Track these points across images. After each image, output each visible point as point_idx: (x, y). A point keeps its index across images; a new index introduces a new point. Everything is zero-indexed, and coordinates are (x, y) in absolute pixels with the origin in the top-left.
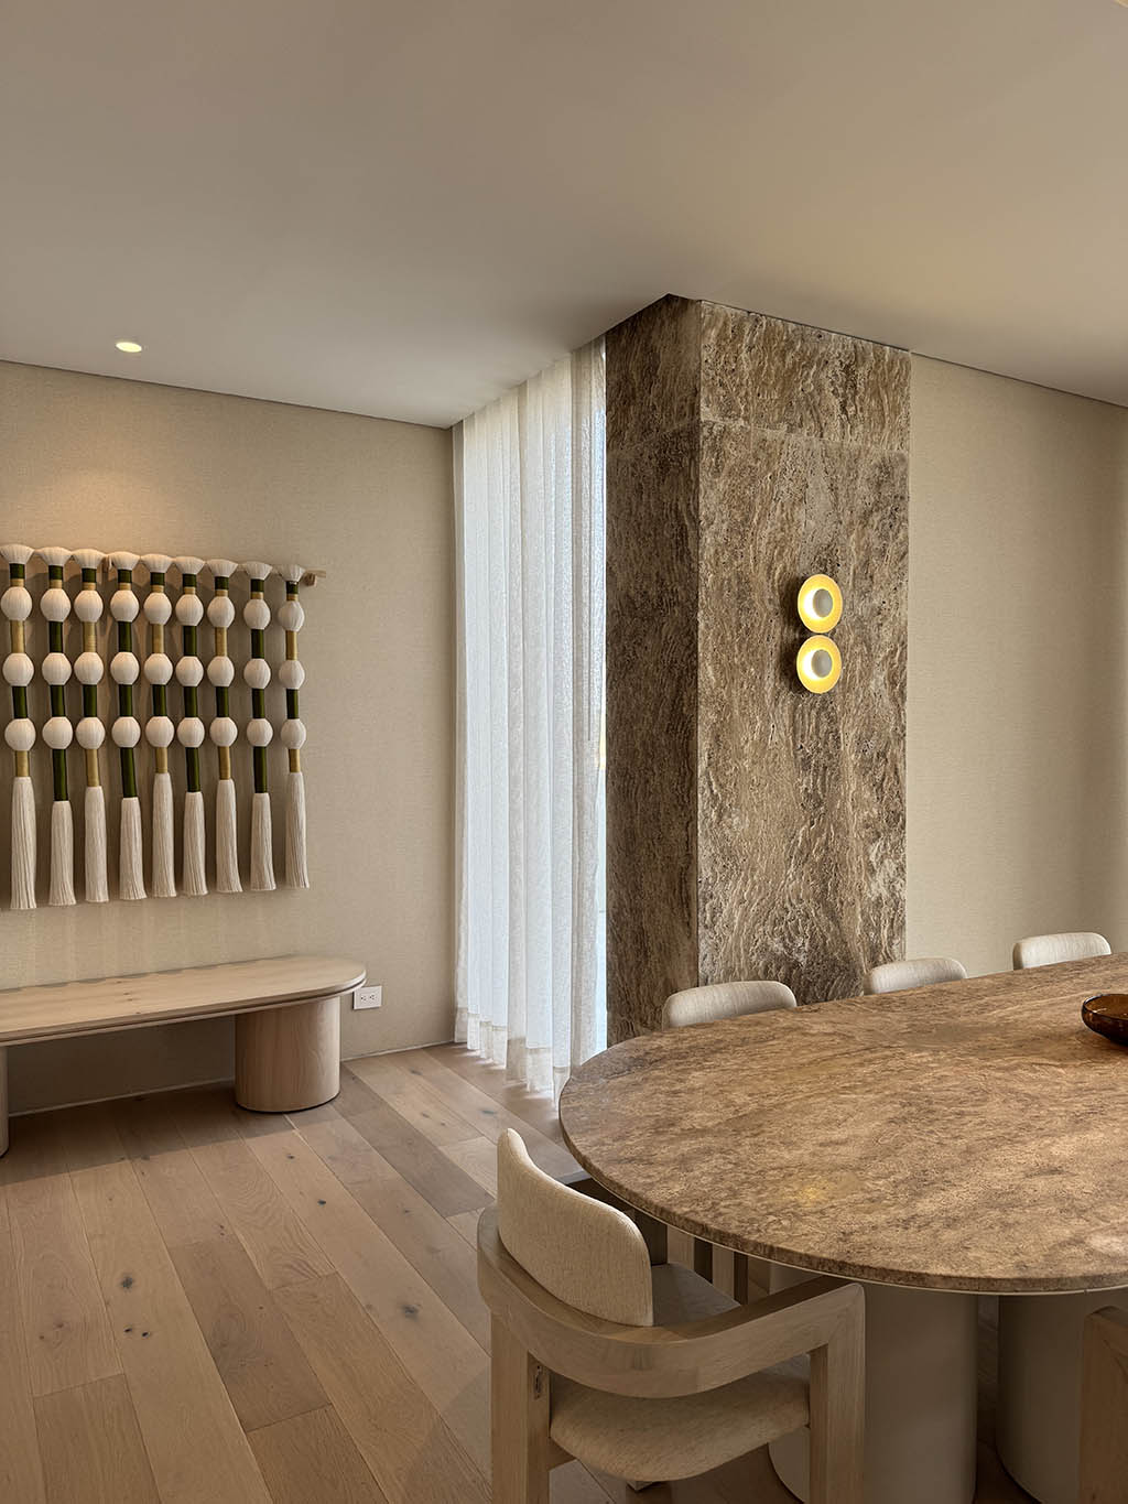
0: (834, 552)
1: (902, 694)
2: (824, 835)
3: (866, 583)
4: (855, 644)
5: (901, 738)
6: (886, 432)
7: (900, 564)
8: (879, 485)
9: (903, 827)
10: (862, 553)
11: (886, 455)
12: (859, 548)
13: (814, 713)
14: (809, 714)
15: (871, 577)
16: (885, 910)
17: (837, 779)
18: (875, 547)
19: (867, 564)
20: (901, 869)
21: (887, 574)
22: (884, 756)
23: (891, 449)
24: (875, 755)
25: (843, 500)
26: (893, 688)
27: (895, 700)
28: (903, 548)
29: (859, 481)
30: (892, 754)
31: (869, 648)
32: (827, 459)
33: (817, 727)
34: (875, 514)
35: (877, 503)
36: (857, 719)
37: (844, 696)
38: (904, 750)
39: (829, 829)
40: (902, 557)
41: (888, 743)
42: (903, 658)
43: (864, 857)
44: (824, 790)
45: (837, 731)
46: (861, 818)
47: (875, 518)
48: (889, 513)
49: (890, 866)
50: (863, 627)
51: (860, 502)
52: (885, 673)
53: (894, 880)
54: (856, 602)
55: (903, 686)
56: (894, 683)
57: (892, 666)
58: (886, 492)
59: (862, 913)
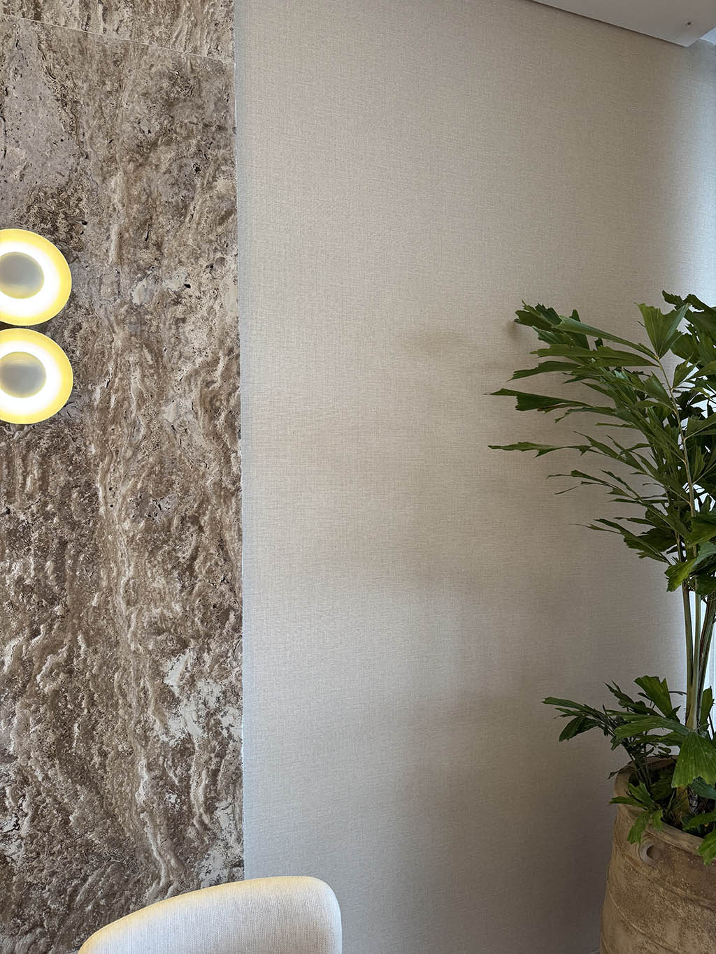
0: (73, 201)
1: (233, 428)
2: (63, 652)
3: (145, 256)
4: (127, 348)
5: (230, 492)
6: (183, 25)
7: (220, 229)
8: (170, 104)
9: (237, 628)
10: (135, 207)
11: (184, 60)
12: (128, 201)
13: (35, 456)
14: (24, 459)
15: (159, 246)
16: (199, 756)
17: (91, 561)
18: (164, 199)
19: (146, 224)
20: (233, 694)
21: (190, 242)
22: (195, 520)
23: (195, 50)
24: (176, 522)
25: (89, 122)
26: (212, 418)
27: (218, 437)
28: (225, 206)
29: (125, 96)
30: (213, 519)
31: (158, 355)
32: (50, 54)
33: (44, 479)
34: (163, 148)
35: (165, 132)
36: (134, 466)
37: (104, 431)
38: (238, 512)
39: (74, 641)
40: (223, 220)
41: (204, 501)
42: (231, 374)
43: (153, 678)
44: (60, 579)
45: (89, 485)
46: (145, 620)
47: (165, 156)
48: (193, 149)
49: (210, 690)
50: (142, 323)
51: (127, 127)
52: (195, 394)
53: (217, 710)
54: (125, 281)
55: (233, 416)
56: (213, 412)
57: (208, 384)
58: (186, 115)
59: (150, 768)
